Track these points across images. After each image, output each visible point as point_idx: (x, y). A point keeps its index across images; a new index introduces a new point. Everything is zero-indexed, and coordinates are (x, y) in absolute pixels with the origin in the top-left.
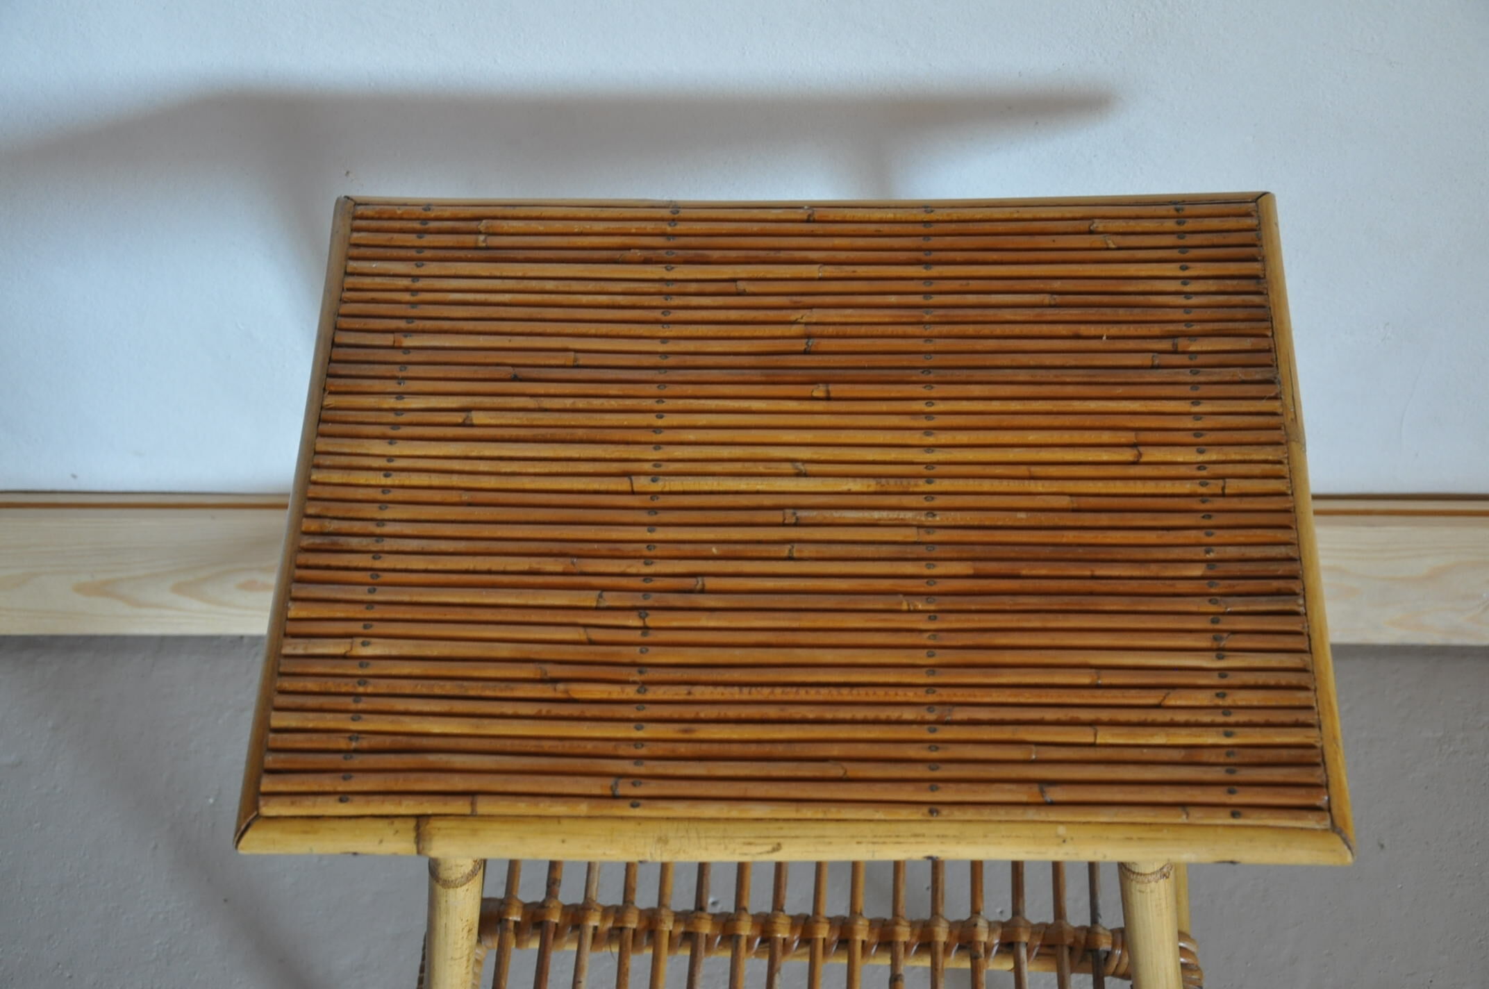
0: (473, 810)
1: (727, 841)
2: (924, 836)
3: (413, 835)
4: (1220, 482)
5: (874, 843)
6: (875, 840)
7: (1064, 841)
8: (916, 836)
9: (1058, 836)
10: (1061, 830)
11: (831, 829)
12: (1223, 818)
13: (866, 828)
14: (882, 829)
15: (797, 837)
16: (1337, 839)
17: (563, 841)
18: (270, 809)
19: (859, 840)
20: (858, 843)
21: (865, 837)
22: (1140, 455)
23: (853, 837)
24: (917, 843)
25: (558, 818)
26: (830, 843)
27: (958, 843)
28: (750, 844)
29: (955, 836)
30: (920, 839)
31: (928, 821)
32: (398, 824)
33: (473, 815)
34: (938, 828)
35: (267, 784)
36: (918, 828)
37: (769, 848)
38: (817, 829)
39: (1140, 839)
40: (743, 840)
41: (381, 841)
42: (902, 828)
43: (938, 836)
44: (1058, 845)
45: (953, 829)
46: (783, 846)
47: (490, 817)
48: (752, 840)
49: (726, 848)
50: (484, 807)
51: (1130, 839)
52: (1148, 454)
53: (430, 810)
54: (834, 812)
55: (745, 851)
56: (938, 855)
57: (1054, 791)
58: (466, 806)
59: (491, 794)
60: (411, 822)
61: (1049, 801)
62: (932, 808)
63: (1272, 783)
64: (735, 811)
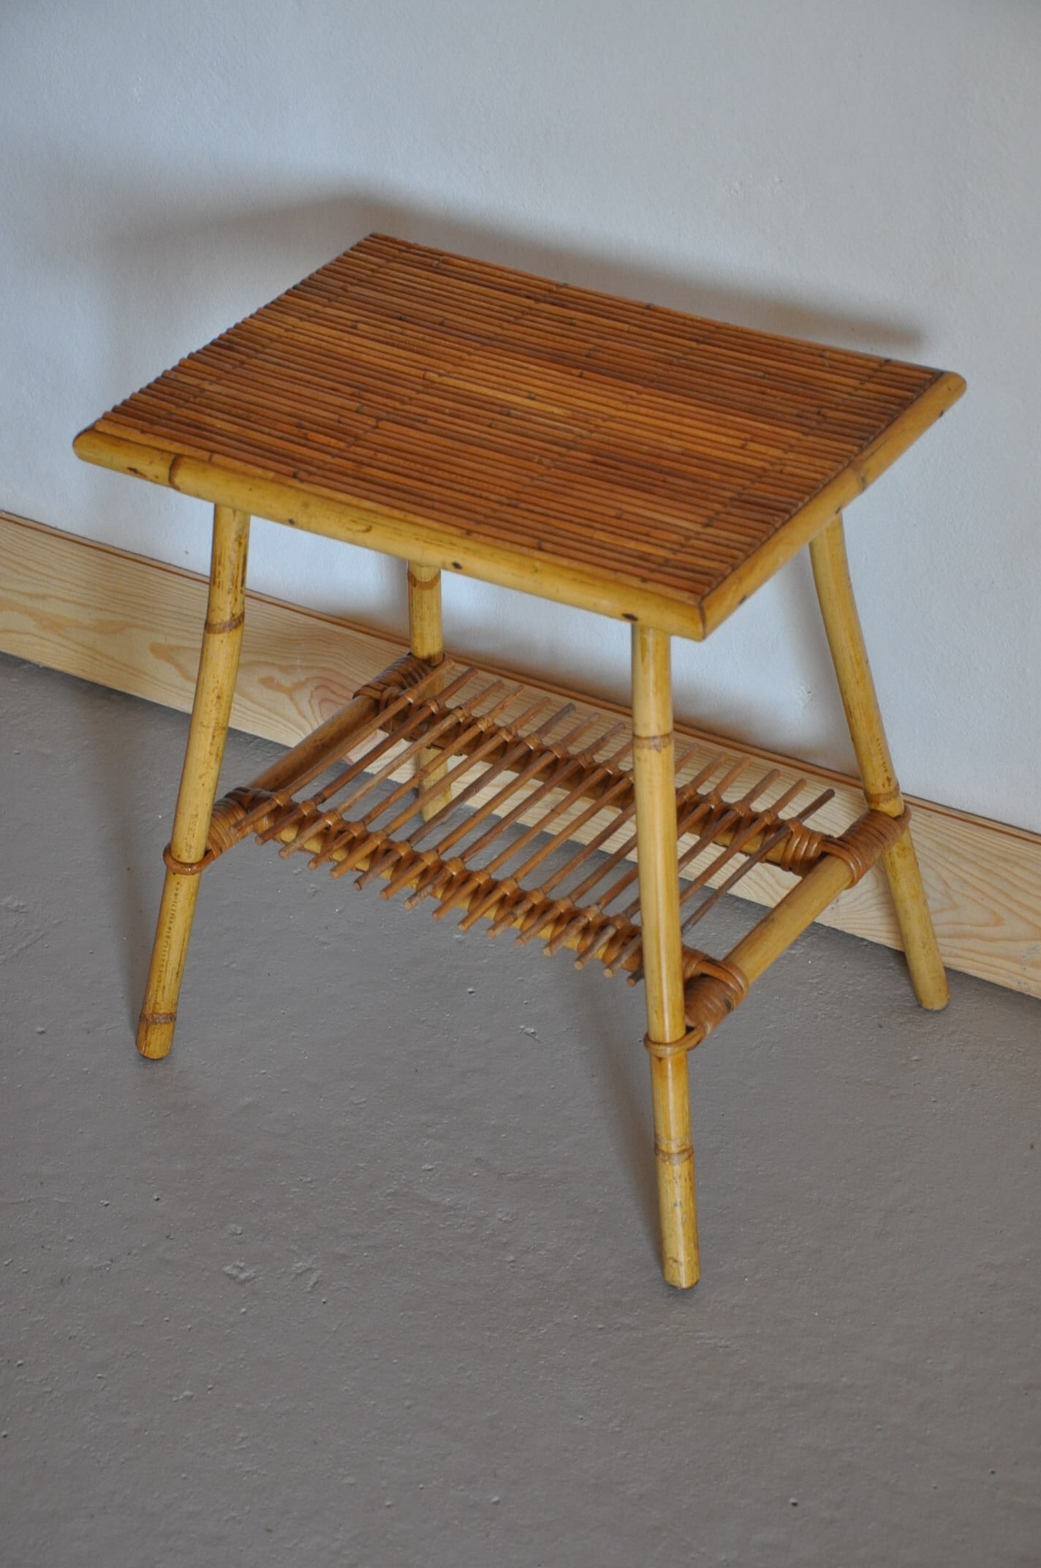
0: (210, 459)
1: (343, 515)
2: (455, 545)
3: (169, 464)
4: (781, 467)
5: (425, 542)
7: (536, 571)
8: (452, 544)
9: (534, 567)
10: (538, 564)
11: (404, 527)
12: (636, 582)
13: (424, 532)
14: (432, 534)
15: (383, 525)
16: (697, 612)
18: (101, 425)
19: (418, 537)
20: (417, 539)
22: (745, 445)
23: (415, 534)
24: (454, 549)
25: (254, 477)
26: (400, 535)
27: (475, 556)
28: (354, 521)
29: (474, 551)
30: (458, 548)
31: (462, 537)
32: (165, 455)
33: (210, 461)
34: (468, 541)
36: (455, 540)
37: (364, 528)
38: (396, 524)
39: (581, 582)
40: (351, 518)
41: (151, 463)
42: (445, 537)
43: (467, 549)
44: (532, 572)
45: (475, 546)
46: (373, 529)
47: (218, 466)
48: (356, 519)
49: (340, 520)
50: (217, 458)
51: (575, 580)
52: (752, 446)
53: (186, 453)
54: (411, 517)
55: (351, 527)
56: (460, 562)
57: (547, 546)
58: (205, 455)
59: (224, 454)
60: (172, 457)
61: (540, 549)
62: (469, 532)
63: (679, 577)
64: (354, 501)
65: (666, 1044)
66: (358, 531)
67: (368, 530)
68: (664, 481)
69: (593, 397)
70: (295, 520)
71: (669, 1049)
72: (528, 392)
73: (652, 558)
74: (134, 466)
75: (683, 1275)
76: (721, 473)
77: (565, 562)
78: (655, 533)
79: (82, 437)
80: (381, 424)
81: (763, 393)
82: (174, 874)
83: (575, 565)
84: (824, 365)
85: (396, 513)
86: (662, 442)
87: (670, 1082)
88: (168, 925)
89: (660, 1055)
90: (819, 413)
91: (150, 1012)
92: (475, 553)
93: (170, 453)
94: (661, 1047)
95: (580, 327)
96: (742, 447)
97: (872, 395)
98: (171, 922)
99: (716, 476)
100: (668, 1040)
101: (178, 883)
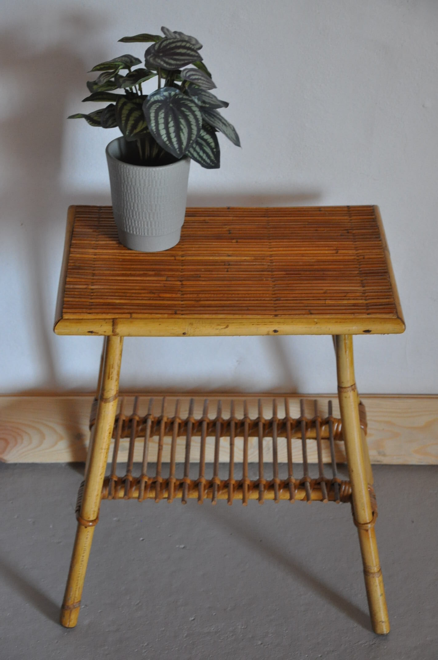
1: (211, 324)
2: (273, 322)
3: (111, 324)
4: (362, 256)
5: (258, 325)
6: (258, 324)
7: (317, 323)
9: (315, 322)
10: (316, 320)
11: (244, 321)
12: (365, 316)
13: (255, 321)
14: (260, 321)
15: (233, 323)
16: (399, 320)
17: (160, 324)
18: (66, 316)
19: (253, 324)
20: (253, 325)
21: (255, 323)
23: (251, 323)
24: (271, 324)
25: (157, 319)
26: (244, 325)
27: (284, 324)
28: (219, 325)
29: (283, 322)
30: (272, 323)
31: (274, 318)
32: (107, 321)
33: (131, 317)
34: (277, 320)
35: (64, 310)
36: (271, 320)
37: (225, 326)
38: (240, 321)
39: (340, 322)
40: (216, 324)
41: (101, 326)
42: (266, 320)
43: (278, 322)
44: (315, 324)
45: (282, 320)
46: (230, 326)
47: (137, 318)
48: (219, 324)
49: (211, 327)
50: (134, 316)
51: (337, 322)
52: (340, 252)
53: (117, 317)
54: (245, 316)
55: (217, 328)
56: (277, 329)
57: (312, 312)
58: (129, 316)
59: (137, 313)
60: (111, 320)
61: (311, 314)
62: (276, 315)
63: (380, 309)
64: (214, 316)
65: (367, 523)
66: (222, 329)
67: (227, 327)
68: (323, 274)
69: (254, 249)
70: (186, 332)
71: (369, 525)
72: (227, 254)
73: (359, 305)
74: (91, 330)
75: (384, 628)
76: (343, 265)
77: (328, 316)
78: (349, 295)
79: (58, 324)
80: (184, 283)
81: (316, 230)
82: (86, 527)
83: (333, 316)
84: (326, 214)
85: (237, 316)
86: (303, 259)
87: (371, 540)
88: (82, 555)
89: (367, 528)
90: (348, 233)
91: (72, 603)
92: (284, 323)
93: (109, 319)
94: (366, 525)
95: (210, 223)
96: (337, 253)
97: (359, 221)
98: (84, 553)
99: (342, 266)
100: (368, 521)
101: (88, 532)
